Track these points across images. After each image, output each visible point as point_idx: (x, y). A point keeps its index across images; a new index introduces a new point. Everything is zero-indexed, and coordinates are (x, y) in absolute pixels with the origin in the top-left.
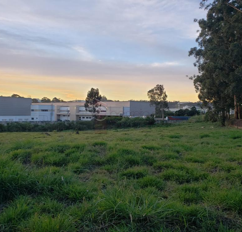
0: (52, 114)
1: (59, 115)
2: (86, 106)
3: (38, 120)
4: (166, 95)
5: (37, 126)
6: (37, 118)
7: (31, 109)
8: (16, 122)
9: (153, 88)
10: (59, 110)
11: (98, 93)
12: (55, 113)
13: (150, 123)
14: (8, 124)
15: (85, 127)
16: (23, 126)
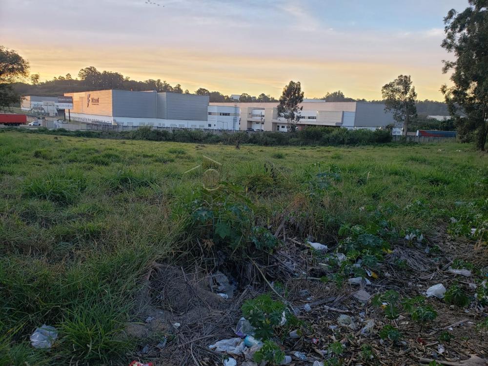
0: (235, 121)
1: (251, 122)
3: (215, 128)
4: (414, 93)
5: (212, 135)
6: (215, 125)
7: (208, 111)
8: (183, 129)
9: (392, 81)
10: (251, 115)
11: (299, 89)
12: (244, 116)
13: (383, 139)
14: (174, 131)
15: (274, 142)
16: (192, 135)
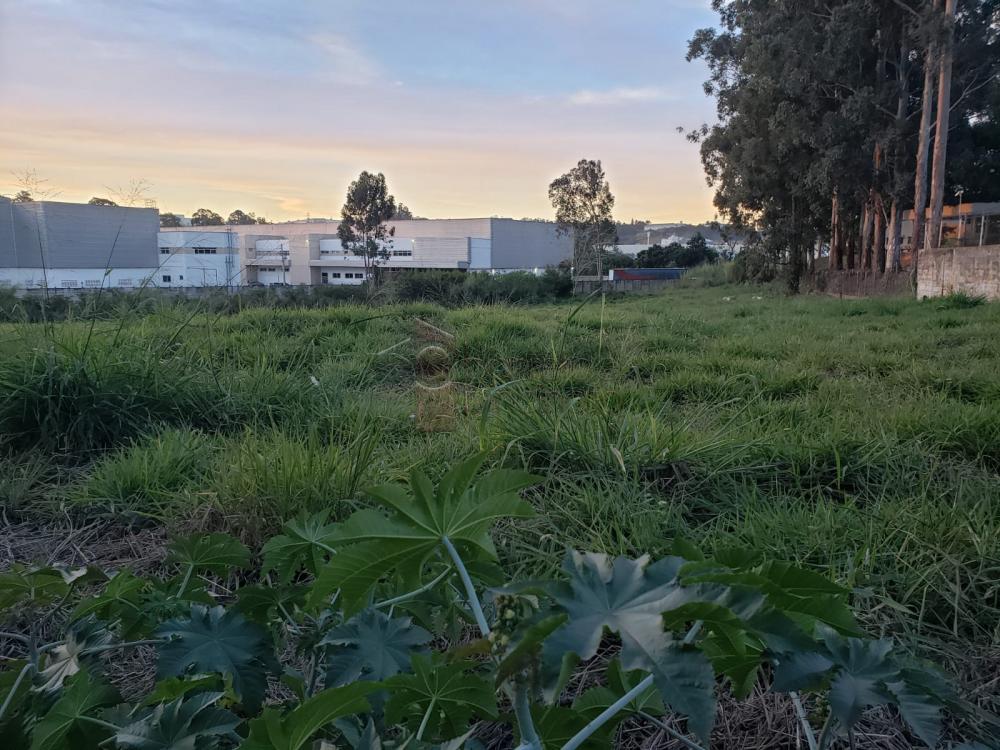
0: (230, 263)
1: (256, 267)
2: (345, 235)
3: (185, 283)
4: (609, 196)
6: (181, 278)
7: (160, 246)
8: (109, 290)
9: (567, 172)
10: (253, 251)
11: (383, 190)
12: (241, 260)
13: (558, 288)
14: (83, 296)
